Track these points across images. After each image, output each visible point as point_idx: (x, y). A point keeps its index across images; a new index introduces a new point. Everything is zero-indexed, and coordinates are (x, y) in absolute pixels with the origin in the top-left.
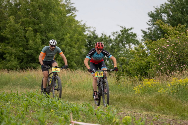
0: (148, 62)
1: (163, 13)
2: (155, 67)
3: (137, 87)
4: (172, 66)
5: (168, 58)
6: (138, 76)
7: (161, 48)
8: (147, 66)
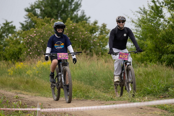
0: (20, 49)
1: (37, 8)
2: (25, 52)
3: (11, 69)
4: (38, 52)
5: (36, 45)
6: (12, 60)
7: (30, 37)
8: (19, 52)
